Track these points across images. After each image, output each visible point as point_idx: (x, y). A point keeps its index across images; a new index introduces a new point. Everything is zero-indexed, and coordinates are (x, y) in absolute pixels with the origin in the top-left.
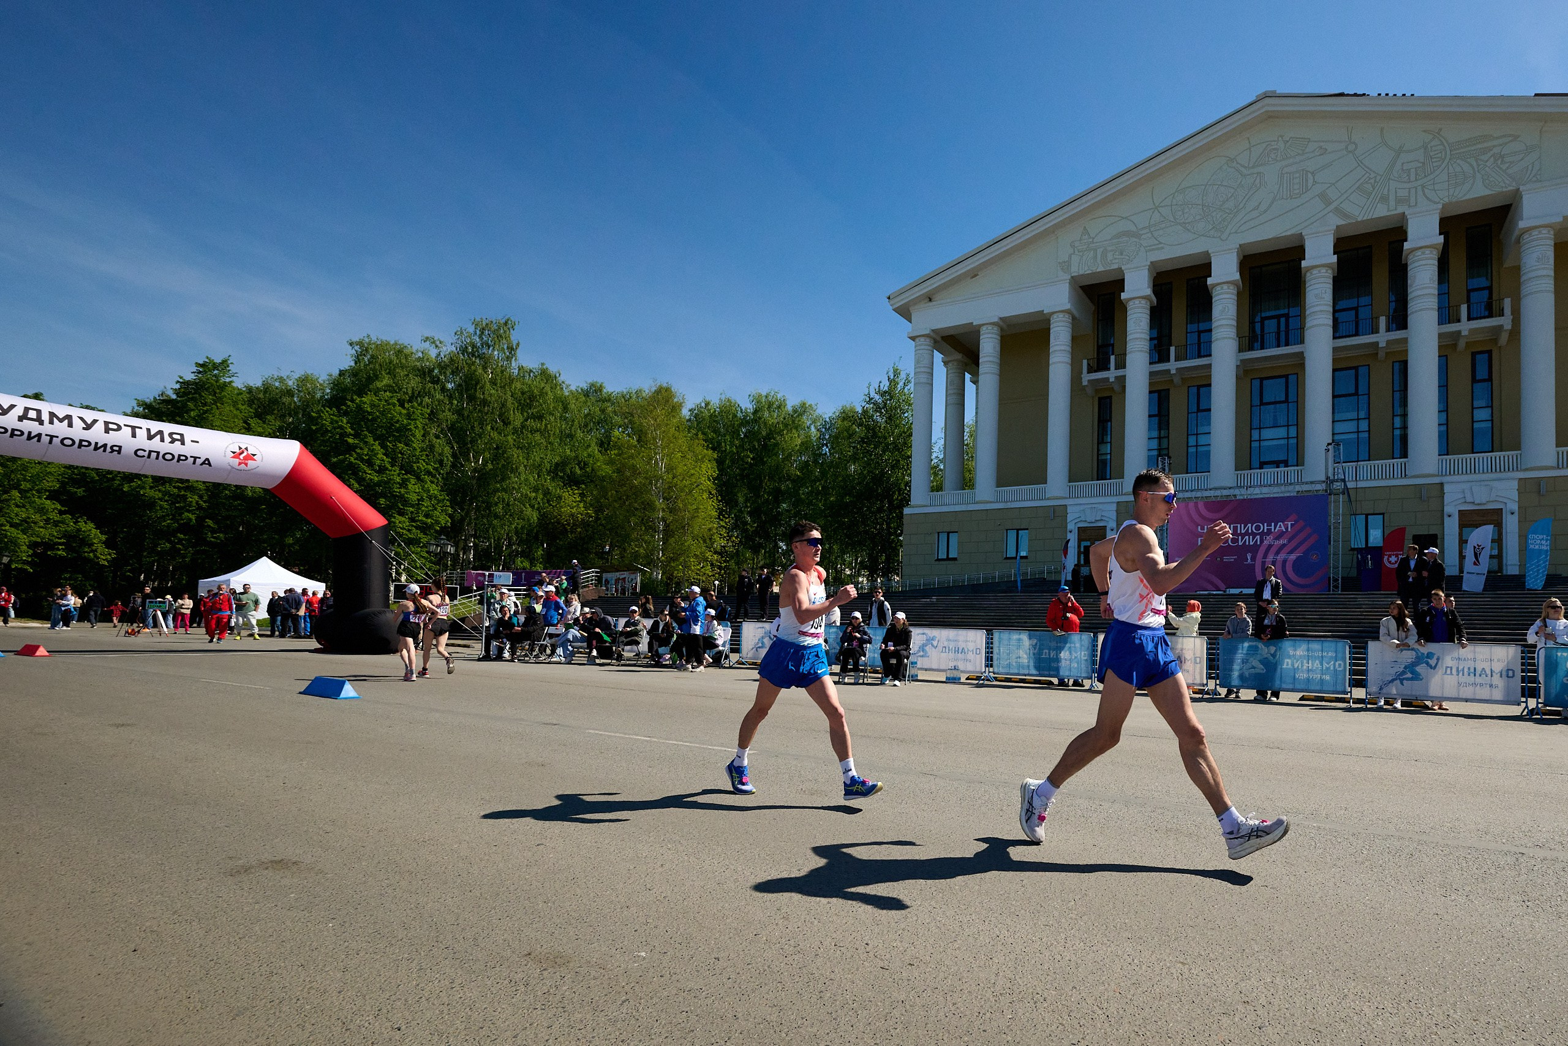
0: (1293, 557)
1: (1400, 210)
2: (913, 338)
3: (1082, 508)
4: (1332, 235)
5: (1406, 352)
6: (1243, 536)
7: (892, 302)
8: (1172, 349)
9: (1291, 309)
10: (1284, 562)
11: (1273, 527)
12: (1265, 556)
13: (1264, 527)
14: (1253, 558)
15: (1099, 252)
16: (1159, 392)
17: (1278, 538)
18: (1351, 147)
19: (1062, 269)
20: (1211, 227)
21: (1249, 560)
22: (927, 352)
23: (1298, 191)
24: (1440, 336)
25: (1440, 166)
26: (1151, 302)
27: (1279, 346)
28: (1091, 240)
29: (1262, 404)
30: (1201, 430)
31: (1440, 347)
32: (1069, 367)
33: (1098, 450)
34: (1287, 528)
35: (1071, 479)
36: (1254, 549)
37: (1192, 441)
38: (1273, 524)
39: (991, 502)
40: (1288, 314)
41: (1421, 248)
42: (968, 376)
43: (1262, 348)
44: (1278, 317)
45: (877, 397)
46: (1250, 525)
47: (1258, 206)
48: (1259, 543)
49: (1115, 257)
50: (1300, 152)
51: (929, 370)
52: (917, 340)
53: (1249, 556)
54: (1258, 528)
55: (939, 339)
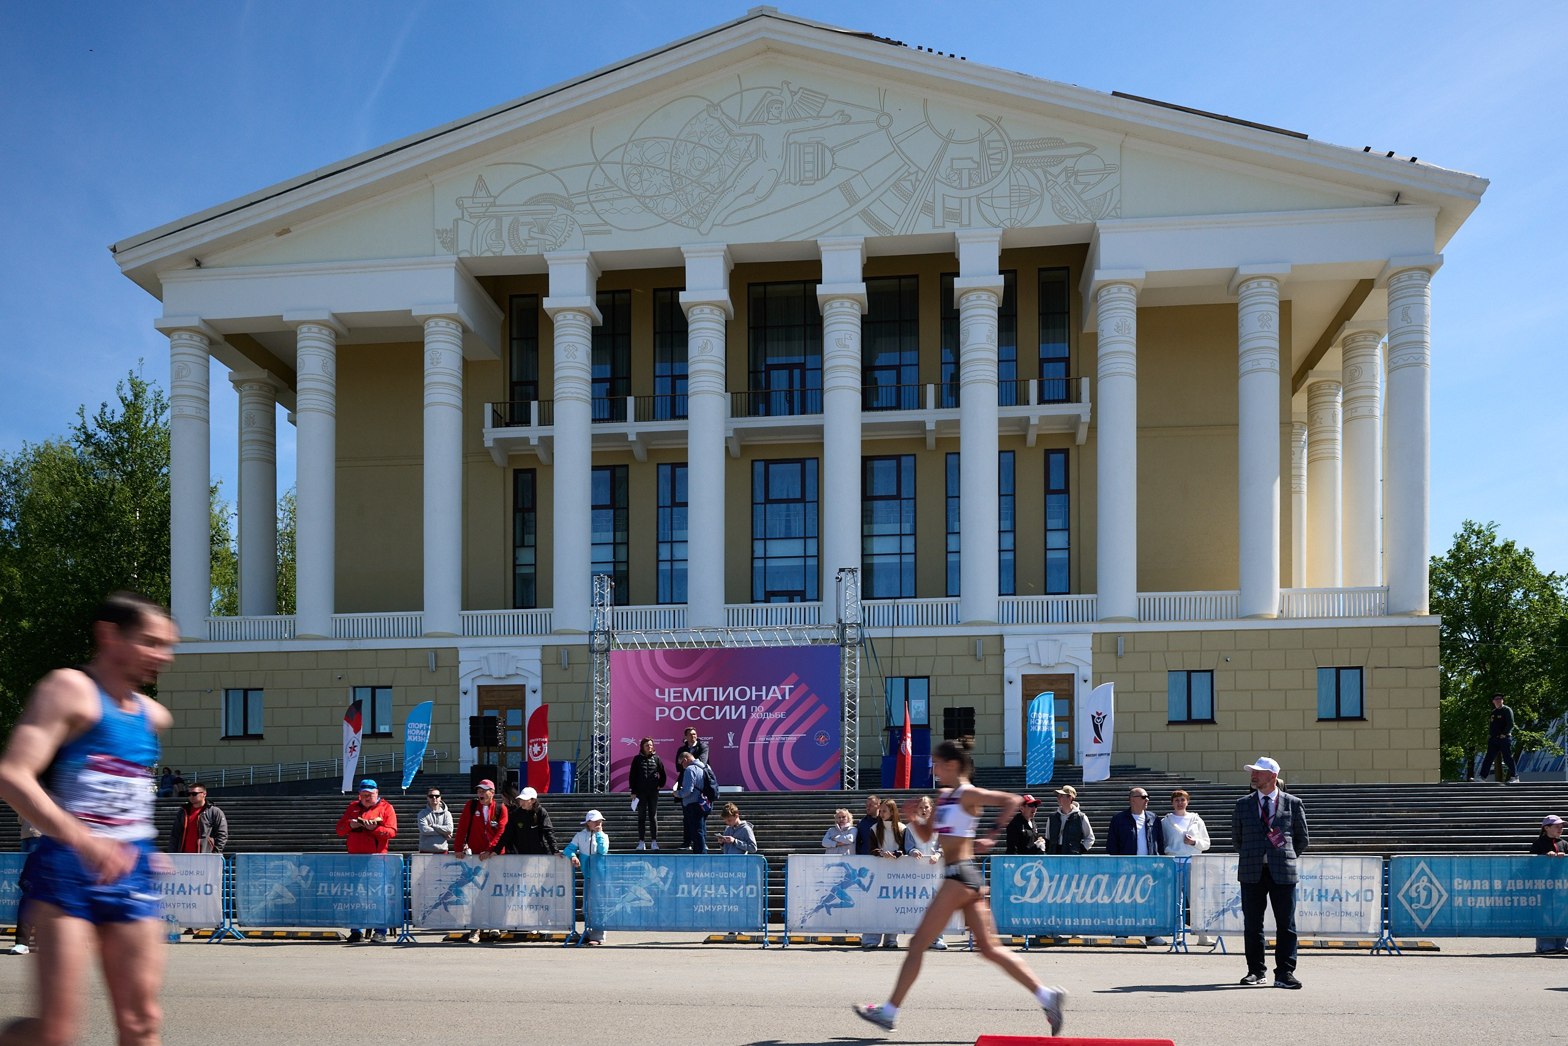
0: (792, 738)
1: (950, 228)
2: (168, 332)
3: (484, 653)
4: (859, 253)
5: (957, 440)
6: (722, 705)
7: (120, 257)
8: (631, 401)
9: (808, 357)
10: (781, 745)
11: (764, 693)
12: (753, 737)
13: (752, 693)
14: (737, 741)
15: (506, 222)
16: (612, 468)
17: (771, 710)
18: (884, 121)
19: (443, 243)
20: (684, 210)
21: (731, 744)
22: (193, 359)
23: (810, 175)
24: (1002, 422)
25: (1000, 172)
26: (593, 319)
27: (791, 413)
28: (492, 200)
29: (768, 501)
30: (677, 535)
31: (1001, 438)
32: (460, 413)
33: (515, 559)
34: (783, 696)
35: (466, 605)
36: (738, 726)
37: (665, 553)
38: (764, 688)
39: (326, 638)
40: (804, 364)
41: (975, 290)
42: (281, 412)
43: (768, 413)
44: (790, 367)
45: (102, 434)
46: (731, 689)
47: (754, 187)
48: (744, 717)
49: (532, 234)
50: (815, 114)
51: (202, 395)
52: (175, 336)
53: (731, 737)
54: (743, 693)
55: (221, 339)
